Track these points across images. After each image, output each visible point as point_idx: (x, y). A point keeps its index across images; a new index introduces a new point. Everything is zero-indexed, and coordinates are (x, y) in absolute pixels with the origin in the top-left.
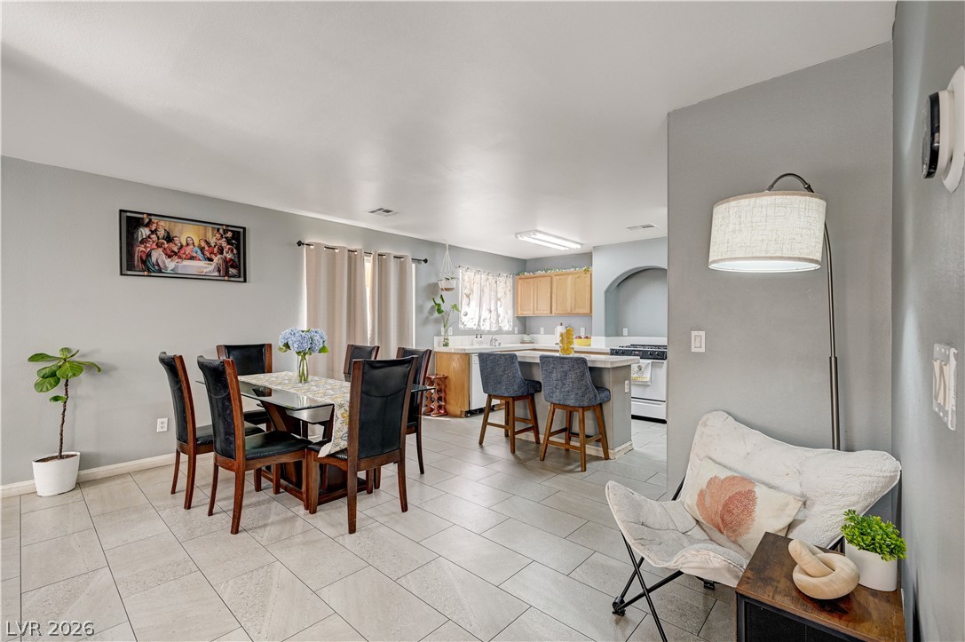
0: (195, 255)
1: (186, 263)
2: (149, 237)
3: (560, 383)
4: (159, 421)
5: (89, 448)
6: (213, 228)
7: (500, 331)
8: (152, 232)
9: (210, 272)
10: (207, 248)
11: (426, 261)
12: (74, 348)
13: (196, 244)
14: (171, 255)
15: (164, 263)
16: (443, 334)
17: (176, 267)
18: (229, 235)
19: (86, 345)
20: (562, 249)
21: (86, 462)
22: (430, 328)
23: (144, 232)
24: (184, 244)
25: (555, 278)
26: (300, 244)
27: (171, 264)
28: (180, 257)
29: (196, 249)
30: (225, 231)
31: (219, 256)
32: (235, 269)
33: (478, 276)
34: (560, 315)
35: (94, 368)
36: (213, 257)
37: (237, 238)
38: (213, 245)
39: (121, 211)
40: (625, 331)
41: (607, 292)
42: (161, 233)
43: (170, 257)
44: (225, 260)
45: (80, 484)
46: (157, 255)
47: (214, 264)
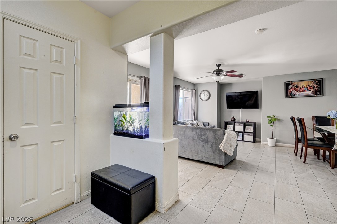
0: (305, 90)
1: (303, 93)
2: (292, 87)
5: (278, 139)
6: (311, 81)
8: (293, 86)
9: (310, 94)
10: (309, 87)
12: (275, 115)
13: (305, 87)
15: (296, 93)
17: (299, 94)
18: (317, 82)
19: (278, 115)
21: (277, 141)
23: (291, 86)
24: (302, 87)
27: (297, 94)
28: (300, 91)
29: (305, 88)
31: (313, 89)
32: (319, 93)
35: (279, 120)
36: (311, 90)
38: (311, 86)
39: (285, 82)
42: (295, 86)
43: (297, 92)
44: (315, 90)
45: (275, 146)
46: (294, 92)
47: (311, 92)
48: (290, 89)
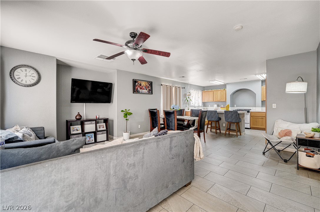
0: (144, 88)
1: (143, 90)
3: (231, 117)
4: (139, 126)
6: (147, 82)
7: (199, 106)
8: (138, 84)
11: (184, 88)
12: (127, 109)
13: (145, 86)
16: (187, 106)
20: (218, 84)
22: (185, 105)
23: (137, 84)
24: (143, 86)
25: (215, 92)
26: (161, 85)
27: (141, 91)
30: (149, 83)
32: (151, 92)
33: (194, 92)
34: (216, 102)
36: (147, 89)
37: (151, 84)
39: (133, 79)
40: (235, 106)
41: (231, 95)
42: (139, 84)
43: (141, 89)
44: (149, 89)
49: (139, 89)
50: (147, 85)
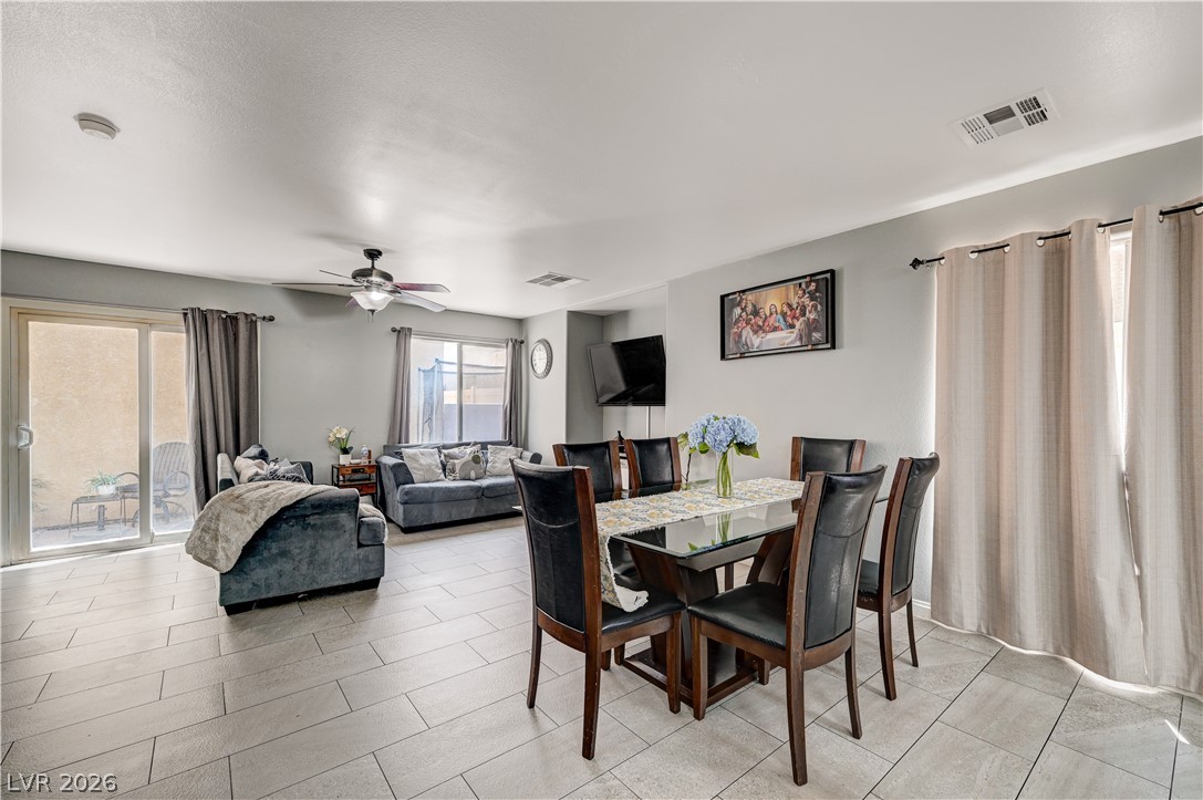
0: (777, 324)
1: (771, 336)
2: (740, 316)
8: (743, 310)
9: (792, 342)
10: (789, 313)
13: (779, 311)
14: (757, 330)
15: (751, 340)
17: (761, 343)
18: (813, 286)
23: (737, 312)
24: (768, 314)
26: (916, 263)
27: (756, 341)
28: (764, 331)
29: (779, 316)
31: (802, 319)
32: (820, 335)
36: (795, 321)
38: (795, 306)
39: (722, 296)
42: (750, 308)
43: (755, 332)
44: (808, 323)
47: (796, 331)
48: (737, 321)
49: (747, 333)
50: (794, 302)
